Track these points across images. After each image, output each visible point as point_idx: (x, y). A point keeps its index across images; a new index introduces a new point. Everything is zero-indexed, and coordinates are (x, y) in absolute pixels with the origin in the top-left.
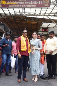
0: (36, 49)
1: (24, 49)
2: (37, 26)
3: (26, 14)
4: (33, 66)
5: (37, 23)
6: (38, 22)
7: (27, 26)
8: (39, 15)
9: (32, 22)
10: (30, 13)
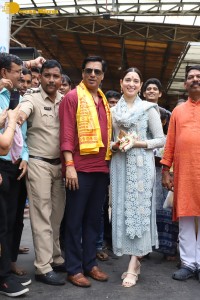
0: (138, 142)
1: (90, 144)
2: (165, 60)
3: (122, 9)
4: (126, 218)
5: (165, 46)
6: (170, 43)
7: (125, 57)
8: (177, 13)
9: (146, 41)
10: (138, 5)
